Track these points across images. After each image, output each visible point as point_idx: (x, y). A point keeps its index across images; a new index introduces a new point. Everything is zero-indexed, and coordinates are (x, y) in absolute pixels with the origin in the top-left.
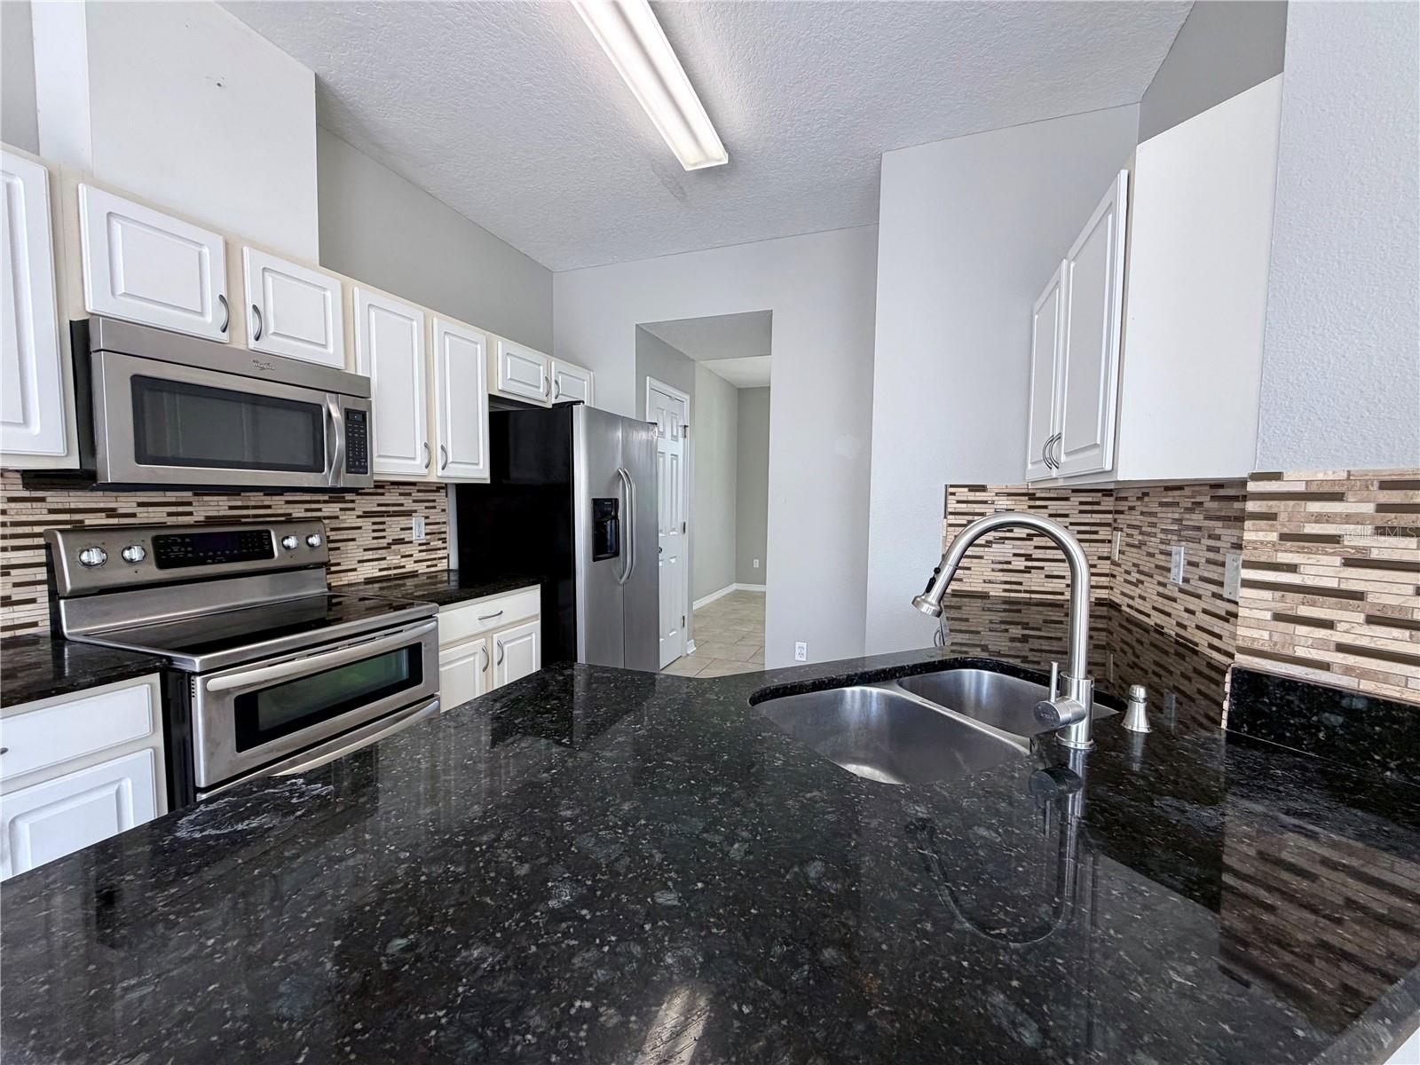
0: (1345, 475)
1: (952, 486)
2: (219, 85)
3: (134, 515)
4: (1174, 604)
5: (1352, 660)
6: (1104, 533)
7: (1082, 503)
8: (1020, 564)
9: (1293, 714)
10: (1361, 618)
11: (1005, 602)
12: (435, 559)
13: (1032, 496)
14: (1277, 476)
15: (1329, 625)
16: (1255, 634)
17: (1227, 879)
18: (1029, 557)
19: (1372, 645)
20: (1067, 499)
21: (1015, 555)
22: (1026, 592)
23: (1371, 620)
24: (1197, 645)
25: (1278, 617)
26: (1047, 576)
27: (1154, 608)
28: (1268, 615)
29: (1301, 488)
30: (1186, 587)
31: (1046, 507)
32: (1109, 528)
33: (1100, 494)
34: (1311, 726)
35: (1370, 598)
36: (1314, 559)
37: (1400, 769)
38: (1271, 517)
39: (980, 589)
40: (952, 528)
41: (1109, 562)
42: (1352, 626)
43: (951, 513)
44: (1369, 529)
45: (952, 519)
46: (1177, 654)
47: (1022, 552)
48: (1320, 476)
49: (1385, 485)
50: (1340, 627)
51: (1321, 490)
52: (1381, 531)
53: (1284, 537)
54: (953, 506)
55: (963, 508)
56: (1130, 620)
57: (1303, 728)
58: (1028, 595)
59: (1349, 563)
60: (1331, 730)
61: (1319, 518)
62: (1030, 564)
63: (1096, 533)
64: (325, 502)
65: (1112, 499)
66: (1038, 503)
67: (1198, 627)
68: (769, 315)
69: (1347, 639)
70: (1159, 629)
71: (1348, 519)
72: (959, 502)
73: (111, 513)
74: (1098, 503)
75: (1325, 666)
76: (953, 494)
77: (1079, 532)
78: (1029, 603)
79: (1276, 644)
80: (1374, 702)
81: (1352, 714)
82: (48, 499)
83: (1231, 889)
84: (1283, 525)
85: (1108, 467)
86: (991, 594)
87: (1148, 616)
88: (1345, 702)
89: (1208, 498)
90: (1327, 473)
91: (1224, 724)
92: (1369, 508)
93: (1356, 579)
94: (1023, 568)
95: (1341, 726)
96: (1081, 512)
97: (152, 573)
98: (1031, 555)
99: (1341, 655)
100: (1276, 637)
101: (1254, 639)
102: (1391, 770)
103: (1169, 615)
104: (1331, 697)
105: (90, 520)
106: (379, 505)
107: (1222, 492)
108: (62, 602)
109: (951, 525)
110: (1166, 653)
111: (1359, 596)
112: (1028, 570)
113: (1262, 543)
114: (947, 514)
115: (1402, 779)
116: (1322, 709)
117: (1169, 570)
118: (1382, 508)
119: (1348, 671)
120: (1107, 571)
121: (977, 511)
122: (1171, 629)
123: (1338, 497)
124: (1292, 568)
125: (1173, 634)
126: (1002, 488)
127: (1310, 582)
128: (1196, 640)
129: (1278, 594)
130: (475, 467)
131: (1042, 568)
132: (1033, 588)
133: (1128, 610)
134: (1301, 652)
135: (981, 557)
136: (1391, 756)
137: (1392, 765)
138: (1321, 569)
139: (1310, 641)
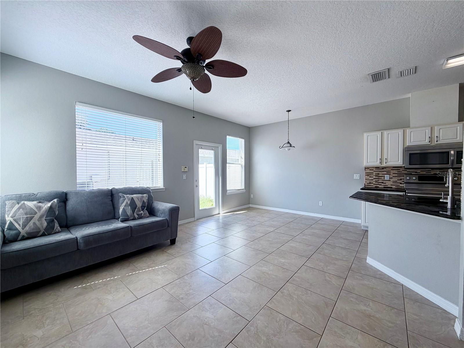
3: (420, 173)
73: (416, 172)
97: (417, 181)
105: (413, 173)
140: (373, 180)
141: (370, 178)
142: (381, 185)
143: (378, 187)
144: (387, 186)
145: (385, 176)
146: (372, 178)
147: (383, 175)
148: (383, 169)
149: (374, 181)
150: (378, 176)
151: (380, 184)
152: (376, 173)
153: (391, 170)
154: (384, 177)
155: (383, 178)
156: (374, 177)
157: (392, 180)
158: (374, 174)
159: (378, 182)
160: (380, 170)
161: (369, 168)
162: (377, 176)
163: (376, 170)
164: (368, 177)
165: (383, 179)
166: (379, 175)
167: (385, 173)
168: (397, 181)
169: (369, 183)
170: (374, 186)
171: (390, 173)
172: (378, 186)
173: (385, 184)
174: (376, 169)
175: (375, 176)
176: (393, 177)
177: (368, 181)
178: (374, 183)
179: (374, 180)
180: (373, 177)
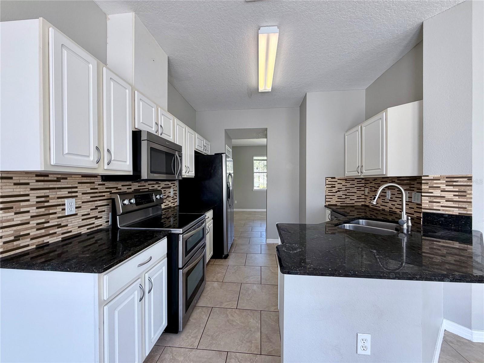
0: (440, 176)
1: (327, 177)
2: (154, 60)
4: (388, 204)
5: (444, 208)
6: (363, 189)
7: (357, 181)
8: (344, 197)
9: (435, 219)
10: (445, 201)
11: (341, 207)
12: (174, 202)
13: (346, 180)
14: (428, 176)
15: (439, 202)
16: (426, 205)
17: (424, 254)
18: (346, 195)
19: (447, 205)
20: (354, 180)
21: (343, 195)
22: (346, 204)
23: (446, 201)
24: (396, 212)
25: (430, 202)
26: (350, 200)
27: (381, 205)
28: (428, 202)
29: (432, 178)
30: (391, 199)
31: (349, 182)
32: (364, 187)
33: (361, 179)
34: (438, 221)
35: (446, 197)
36: (436, 191)
37: (454, 226)
38: (427, 183)
39: (335, 204)
40: (327, 188)
41: (364, 195)
42: (443, 202)
43: (327, 184)
44: (445, 185)
45: (327, 186)
46: (390, 215)
47: (344, 194)
48: (436, 176)
49: (447, 178)
50: (441, 203)
51: (436, 179)
52: (447, 185)
53: (430, 187)
54: (327, 183)
55: (330, 183)
56: (373, 209)
57: (437, 221)
58: (346, 205)
59: (442, 191)
60: (442, 221)
61: (436, 183)
62: (346, 197)
63: (361, 188)
64: (155, 184)
65: (364, 180)
66: (348, 181)
67: (396, 208)
68: (266, 129)
69: (443, 205)
70: (383, 210)
71: (441, 183)
72: (329, 181)
74: (361, 181)
75: (439, 210)
76: (327, 179)
77: (357, 188)
78: (347, 206)
79: (430, 207)
80: (449, 215)
81: (446, 218)
82: (106, 184)
83: (425, 256)
84: (429, 185)
85: (385, 173)
86: (338, 205)
87: (380, 207)
88: (444, 216)
89: (397, 180)
90: (437, 176)
91: (422, 223)
92: (444, 182)
93: (443, 194)
94: (345, 198)
95: (444, 220)
96: (357, 183)
97: (135, 207)
98: (346, 194)
99: (442, 208)
100: (430, 206)
101: (425, 206)
102: (453, 226)
103: (387, 206)
104: (442, 215)
106: (165, 185)
107: (400, 179)
108: (118, 217)
109: (327, 187)
110: (387, 215)
111: (444, 197)
112: (346, 198)
113: (426, 188)
114: (326, 185)
115: (455, 228)
116: (440, 217)
117: (386, 196)
118: (446, 182)
119: (443, 210)
120: (364, 198)
121: (333, 184)
122: (387, 209)
123: (439, 180)
124: (432, 193)
125: (388, 210)
126: (339, 177)
127: (435, 195)
128: (396, 211)
129: (429, 198)
130: (192, 172)
131: (349, 198)
132: (348, 203)
133: (372, 206)
134: (434, 208)
135: (335, 195)
136: (452, 224)
137: (453, 225)
138: (437, 193)
139: (436, 206)
140: (28, 223)
141: (19, 219)
142: (55, 233)
143: (47, 244)
144: (71, 232)
145: (64, 205)
146: (26, 217)
147: (60, 201)
148: (58, 180)
149: (32, 228)
150: (46, 204)
151: (51, 232)
152: (38, 197)
153: (79, 183)
154: (62, 207)
155: (59, 209)
156: (34, 211)
157: (81, 212)
158: (33, 200)
159: (46, 225)
160: (52, 185)
161: (11, 178)
162: (42, 205)
163: (41, 185)
164: (10, 215)
165: (60, 212)
166: (48, 202)
167: (65, 193)
168: (89, 214)
169: (12, 238)
170: (33, 244)
171: (76, 192)
172: (46, 240)
173: (64, 230)
174: (37, 181)
175: (38, 208)
176: (83, 202)
177: (10, 231)
178: (33, 233)
179: (33, 223)
180: (28, 212)
